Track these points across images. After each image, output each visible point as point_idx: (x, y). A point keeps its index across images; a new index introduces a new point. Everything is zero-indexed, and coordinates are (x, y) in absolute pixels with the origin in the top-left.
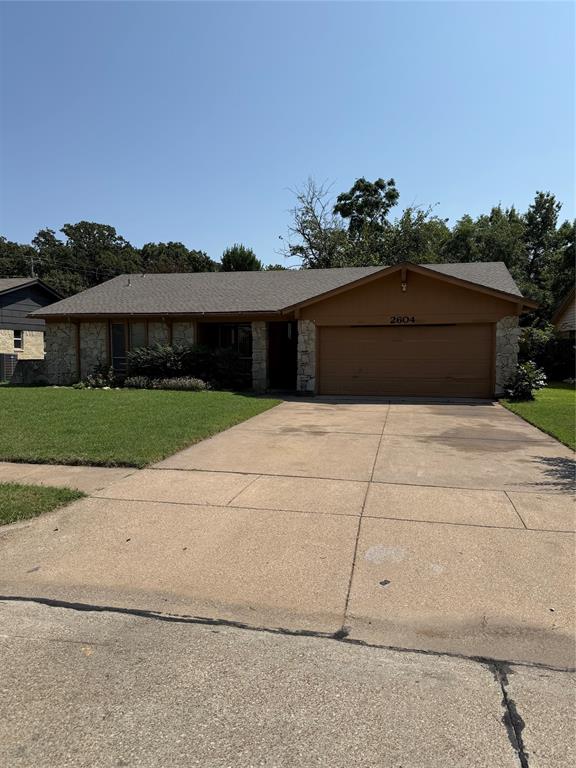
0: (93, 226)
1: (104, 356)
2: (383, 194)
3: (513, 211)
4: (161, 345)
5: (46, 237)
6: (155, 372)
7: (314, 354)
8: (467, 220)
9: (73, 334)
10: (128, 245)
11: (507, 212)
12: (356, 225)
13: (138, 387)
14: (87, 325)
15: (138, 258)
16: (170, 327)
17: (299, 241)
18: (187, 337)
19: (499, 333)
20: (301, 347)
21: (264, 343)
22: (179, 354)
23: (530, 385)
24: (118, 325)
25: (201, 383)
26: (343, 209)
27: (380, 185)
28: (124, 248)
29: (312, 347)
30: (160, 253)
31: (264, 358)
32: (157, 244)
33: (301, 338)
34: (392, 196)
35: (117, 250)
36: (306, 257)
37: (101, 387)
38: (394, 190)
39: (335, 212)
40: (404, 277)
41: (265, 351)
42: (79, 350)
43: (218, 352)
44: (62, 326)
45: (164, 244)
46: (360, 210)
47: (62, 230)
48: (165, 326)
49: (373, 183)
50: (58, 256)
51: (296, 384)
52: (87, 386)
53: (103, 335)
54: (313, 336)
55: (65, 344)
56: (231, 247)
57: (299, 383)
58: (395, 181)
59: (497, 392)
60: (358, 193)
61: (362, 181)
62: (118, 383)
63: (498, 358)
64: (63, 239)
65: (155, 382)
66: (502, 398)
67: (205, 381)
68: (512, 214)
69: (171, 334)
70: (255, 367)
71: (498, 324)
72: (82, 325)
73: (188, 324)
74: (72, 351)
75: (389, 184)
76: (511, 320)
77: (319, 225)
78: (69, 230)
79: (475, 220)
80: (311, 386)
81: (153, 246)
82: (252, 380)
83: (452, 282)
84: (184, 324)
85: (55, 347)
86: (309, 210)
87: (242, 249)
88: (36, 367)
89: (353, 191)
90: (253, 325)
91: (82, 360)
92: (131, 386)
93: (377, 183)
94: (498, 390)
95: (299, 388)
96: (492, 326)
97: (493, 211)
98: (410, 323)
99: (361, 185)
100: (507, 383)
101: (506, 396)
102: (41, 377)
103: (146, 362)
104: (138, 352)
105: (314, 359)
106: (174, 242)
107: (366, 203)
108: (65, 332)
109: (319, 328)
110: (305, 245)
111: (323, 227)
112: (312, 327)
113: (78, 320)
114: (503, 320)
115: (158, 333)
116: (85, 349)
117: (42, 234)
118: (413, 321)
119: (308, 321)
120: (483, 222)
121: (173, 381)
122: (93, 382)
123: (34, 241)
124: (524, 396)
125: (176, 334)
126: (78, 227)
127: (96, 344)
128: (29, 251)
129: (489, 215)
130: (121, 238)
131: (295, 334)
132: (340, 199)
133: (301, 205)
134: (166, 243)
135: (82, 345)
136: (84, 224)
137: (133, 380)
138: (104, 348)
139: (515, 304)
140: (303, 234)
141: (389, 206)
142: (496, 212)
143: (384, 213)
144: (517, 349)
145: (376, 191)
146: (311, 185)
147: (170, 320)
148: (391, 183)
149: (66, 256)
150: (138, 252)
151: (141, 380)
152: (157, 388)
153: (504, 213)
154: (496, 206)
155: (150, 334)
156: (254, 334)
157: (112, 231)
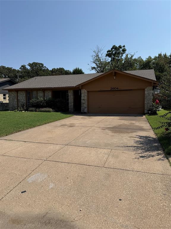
0: (37, 63)
1: (25, 101)
2: (121, 50)
3: (166, 54)
4: (41, 98)
5: (23, 67)
6: (38, 106)
7: (86, 100)
8: (150, 57)
9: (16, 95)
10: (47, 69)
11: (164, 55)
12: (113, 60)
13: (32, 111)
14: (20, 92)
15: (50, 73)
16: (44, 92)
17: (94, 65)
18: (49, 95)
19: (146, 92)
20: (82, 98)
21: (72, 97)
22: (45, 101)
23: (156, 110)
24: (29, 92)
25: (51, 110)
26: (109, 55)
27: (120, 47)
28: (46, 70)
29: (86, 98)
30: (57, 71)
31: (72, 102)
32: (56, 68)
33: (82, 95)
34: (124, 51)
35: (44, 70)
36: (96, 70)
37: (22, 111)
38: (125, 49)
39: (106, 56)
40: (113, 74)
41: (72, 100)
42: (18, 100)
43: (57, 100)
44: (13, 92)
45: (58, 68)
46: (114, 55)
47: (28, 65)
48: (42, 92)
49: (118, 46)
50: (27, 73)
51: (81, 110)
52: (18, 111)
53: (24, 95)
54: (86, 94)
55: (14, 98)
56: (75, 68)
57: (82, 110)
58: (125, 46)
59: (145, 112)
60: (113, 50)
61: (114, 46)
62: (27, 110)
63: (146, 101)
64: (29, 68)
65: (37, 110)
66: (147, 114)
67: (53, 109)
68: (165, 56)
69: (44, 94)
70: (70, 105)
71: (146, 89)
72: (18, 92)
73: (49, 91)
74: (16, 100)
75: (123, 47)
76: (150, 88)
77: (100, 60)
78: (30, 65)
79: (153, 57)
80: (86, 110)
81: (55, 69)
82: (69, 109)
83: (129, 75)
84: (48, 91)
85: (11, 99)
86: (98, 56)
87: (78, 69)
88: (6, 105)
89: (112, 49)
90: (69, 91)
91: (19, 103)
92: (30, 111)
93: (119, 47)
94: (146, 112)
95: (82, 111)
96: (144, 90)
97: (159, 54)
98: (117, 89)
99: (114, 47)
100: (149, 109)
101: (148, 113)
102: (7, 108)
103: (35, 103)
104: (33, 100)
105: (86, 102)
106: (61, 68)
107: (116, 53)
108: (14, 94)
109: (88, 92)
110: (96, 67)
111: (102, 61)
112: (86, 91)
113: (17, 91)
114: (147, 88)
115: (41, 94)
116: (19, 99)
117: (22, 66)
118: (118, 89)
119: (84, 90)
120: (156, 58)
121: (43, 109)
122: (20, 109)
123: (20, 68)
124: (154, 113)
125: (46, 94)
126: (32, 64)
127: (22, 97)
128: (18, 71)
129: (158, 56)
130: (45, 67)
131: (81, 94)
132: (108, 52)
133: (95, 54)
134: (59, 68)
135: (19, 98)
136: (34, 63)
137: (31, 109)
138: (25, 99)
139: (151, 82)
140: (95, 63)
141: (123, 54)
142: (160, 55)
143: (122, 56)
144: (152, 97)
145: (119, 49)
146: (98, 48)
147: (44, 90)
148: (124, 46)
149: (29, 73)
150: (50, 71)
151: (33, 109)
152: (38, 111)
153: (162, 55)
154: (160, 53)
155: (38, 94)
156: (69, 94)
157: (42, 65)
